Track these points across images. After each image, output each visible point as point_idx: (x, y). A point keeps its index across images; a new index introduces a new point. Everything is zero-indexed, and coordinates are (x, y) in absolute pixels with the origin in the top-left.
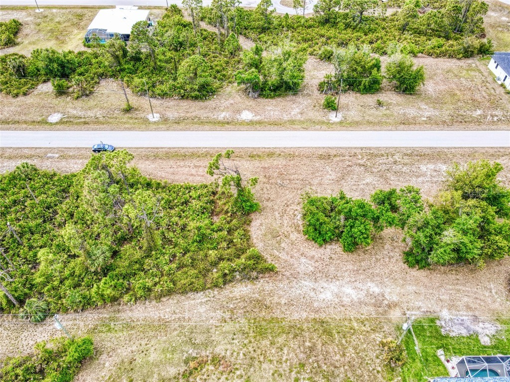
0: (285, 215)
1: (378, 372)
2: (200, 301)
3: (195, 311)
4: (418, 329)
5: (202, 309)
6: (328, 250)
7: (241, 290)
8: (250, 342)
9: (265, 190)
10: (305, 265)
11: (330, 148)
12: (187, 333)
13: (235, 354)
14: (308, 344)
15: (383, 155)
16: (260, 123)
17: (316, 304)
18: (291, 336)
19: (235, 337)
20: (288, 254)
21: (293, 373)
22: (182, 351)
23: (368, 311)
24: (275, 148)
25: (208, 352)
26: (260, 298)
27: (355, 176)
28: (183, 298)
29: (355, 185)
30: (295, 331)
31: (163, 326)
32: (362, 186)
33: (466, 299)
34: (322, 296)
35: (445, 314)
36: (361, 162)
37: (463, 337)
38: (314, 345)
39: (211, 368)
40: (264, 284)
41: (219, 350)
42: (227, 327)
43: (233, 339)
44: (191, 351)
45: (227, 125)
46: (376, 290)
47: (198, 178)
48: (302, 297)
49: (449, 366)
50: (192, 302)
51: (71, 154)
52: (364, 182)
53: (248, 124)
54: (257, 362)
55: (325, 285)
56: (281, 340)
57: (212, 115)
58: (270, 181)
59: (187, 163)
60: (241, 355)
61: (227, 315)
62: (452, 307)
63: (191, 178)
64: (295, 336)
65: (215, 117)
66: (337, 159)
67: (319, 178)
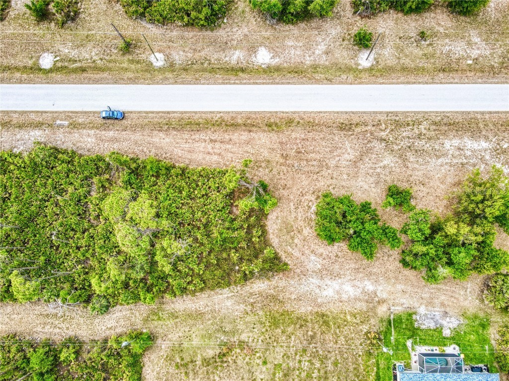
0: (300, 207)
1: (360, 356)
2: (226, 296)
3: (223, 304)
4: (398, 321)
5: (229, 303)
6: (336, 247)
7: (259, 286)
8: (267, 331)
9: (282, 174)
10: (314, 263)
11: (353, 113)
12: (218, 323)
13: (255, 340)
14: (310, 333)
15: (408, 125)
16: (278, 69)
17: (319, 300)
18: (298, 326)
19: (255, 326)
20: (299, 251)
21: (298, 356)
22: (216, 338)
23: (362, 306)
24: (294, 113)
25: (235, 338)
26: (275, 294)
27: (374, 156)
28: (212, 293)
29: (371, 168)
30: (301, 322)
31: (198, 316)
32: (378, 170)
33: (443, 297)
34: (325, 293)
35: (422, 310)
36: (383, 134)
37: (431, 330)
38: (315, 333)
39: (238, 351)
40: (278, 281)
41: (244, 337)
42: (248, 319)
43: (254, 328)
44: (222, 338)
45: (241, 74)
46: (370, 287)
47: (215, 158)
48: (308, 293)
49: (413, 354)
50: (220, 296)
51: (80, 121)
52: (382, 164)
53: (265, 71)
54: (271, 347)
55: (329, 283)
56: (290, 329)
57: (224, 55)
58: (287, 162)
59: (202, 136)
60: (260, 341)
61: (249, 308)
62: (430, 303)
63: (208, 157)
64: (301, 326)
65: (227, 59)
66: (358, 130)
67: (337, 159)
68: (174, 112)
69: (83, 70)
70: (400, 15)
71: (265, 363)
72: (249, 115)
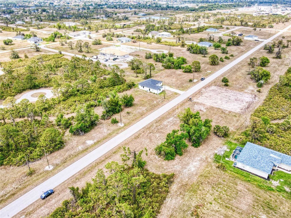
0: (153, 160)
1: (225, 173)
2: (169, 201)
3: (173, 204)
4: (217, 158)
5: (174, 201)
6: (176, 159)
7: (174, 187)
8: (196, 196)
10: (178, 168)
11: (134, 134)
12: (180, 211)
13: (198, 201)
14: (206, 183)
15: (151, 127)
16: (98, 142)
17: (194, 173)
18: (201, 185)
19: (191, 198)
20: (170, 169)
21: (214, 191)
22: (187, 215)
23: (205, 164)
24: (118, 145)
25: (192, 208)
26: (181, 184)
27: (153, 137)
28: (164, 205)
29: (156, 139)
30: (200, 183)
32: (159, 138)
33: (214, 145)
34: (192, 170)
35: (216, 151)
36: (148, 132)
37: (225, 153)
38: (208, 181)
39: (199, 210)
40: (176, 180)
41: (194, 204)
42: (186, 199)
43: (192, 199)
44: (189, 213)
45: (88, 150)
46: (199, 158)
48: (189, 175)
49: (231, 160)
50: (168, 203)
51: (31, 210)
52: (157, 137)
53: (95, 144)
54: (205, 198)
55: (189, 167)
56: (200, 188)
57: (75, 150)
60: (199, 200)
61: (182, 196)
62: (215, 149)
64: (202, 184)
65: (78, 150)
66: (141, 136)
67: (145, 144)
68: (75, 174)
69: (13, 194)
70: (117, 114)
71: (211, 203)
72: (105, 155)
